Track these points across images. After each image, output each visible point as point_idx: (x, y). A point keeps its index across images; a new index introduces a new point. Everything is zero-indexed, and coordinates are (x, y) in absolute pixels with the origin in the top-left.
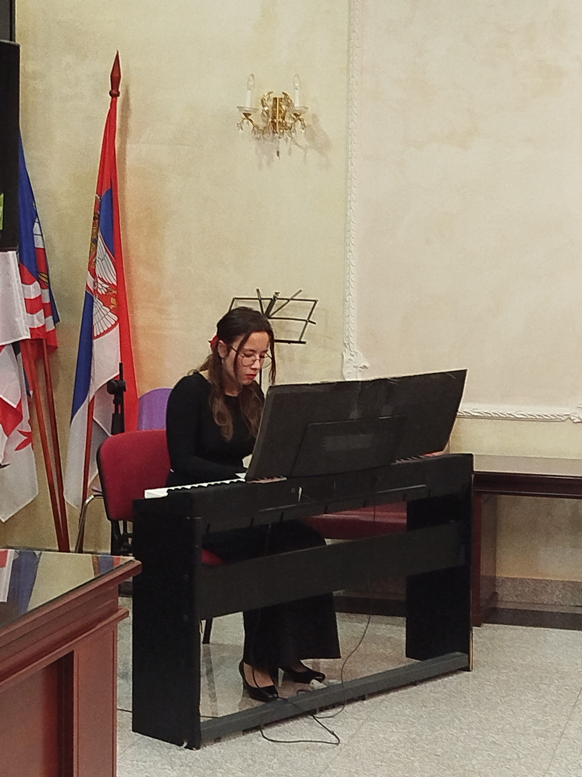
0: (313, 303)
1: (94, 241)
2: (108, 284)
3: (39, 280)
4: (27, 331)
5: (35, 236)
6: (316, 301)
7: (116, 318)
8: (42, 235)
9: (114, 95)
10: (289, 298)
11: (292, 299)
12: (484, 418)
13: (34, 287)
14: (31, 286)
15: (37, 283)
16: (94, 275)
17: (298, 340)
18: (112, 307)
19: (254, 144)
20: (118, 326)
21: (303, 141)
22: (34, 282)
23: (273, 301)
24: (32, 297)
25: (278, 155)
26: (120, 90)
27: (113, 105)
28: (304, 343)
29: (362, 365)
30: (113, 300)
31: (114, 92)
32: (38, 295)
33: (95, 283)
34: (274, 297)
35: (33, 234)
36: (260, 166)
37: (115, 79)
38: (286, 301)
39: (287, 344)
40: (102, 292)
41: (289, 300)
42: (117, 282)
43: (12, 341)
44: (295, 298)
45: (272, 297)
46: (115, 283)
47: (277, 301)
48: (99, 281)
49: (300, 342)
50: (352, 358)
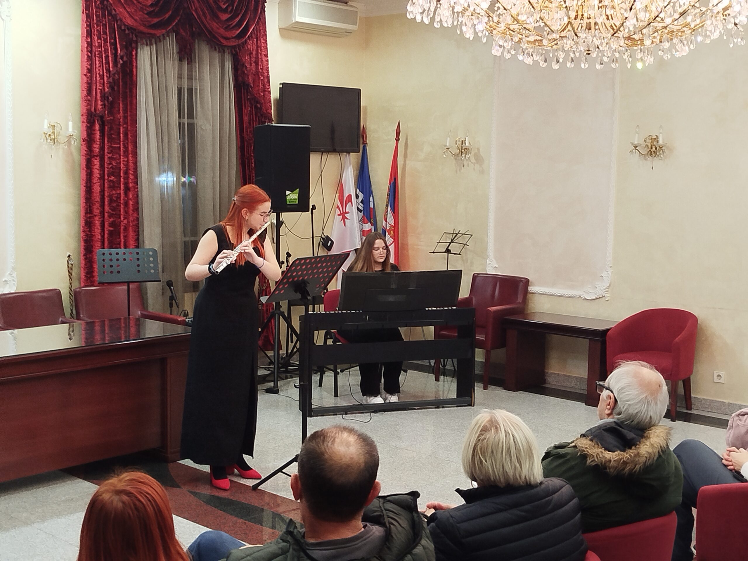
0: (470, 236)
1: (387, 206)
2: (390, 225)
3: (371, 223)
4: (359, 244)
5: (371, 203)
6: (472, 235)
7: (393, 240)
8: (374, 202)
9: (397, 140)
10: (463, 233)
11: (464, 234)
12: (544, 294)
13: (368, 225)
14: (367, 225)
15: (369, 223)
16: (386, 221)
17: (458, 253)
18: (391, 235)
19: (454, 162)
20: (394, 244)
21: (473, 160)
22: (367, 223)
23: (457, 234)
24: (367, 230)
25: (463, 167)
26: (400, 138)
27: (397, 144)
28: (460, 255)
29: (494, 266)
30: (392, 232)
31: (397, 138)
32: (369, 229)
33: (386, 224)
34: (458, 233)
35: (370, 202)
36: (456, 172)
37: (398, 134)
38: (461, 235)
39: (454, 255)
40: (388, 228)
41: (463, 234)
42: (395, 224)
43: (354, 249)
44: (466, 233)
45: (457, 233)
46: (393, 225)
47: (459, 235)
48: (388, 224)
49: (460, 254)
50: (490, 262)
